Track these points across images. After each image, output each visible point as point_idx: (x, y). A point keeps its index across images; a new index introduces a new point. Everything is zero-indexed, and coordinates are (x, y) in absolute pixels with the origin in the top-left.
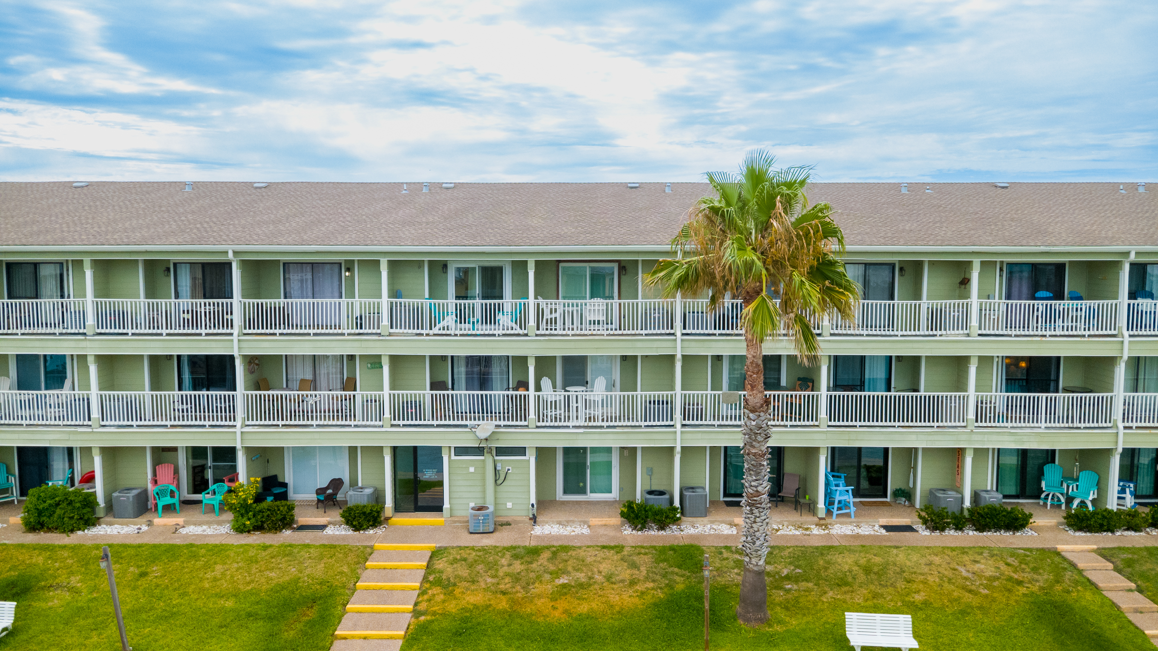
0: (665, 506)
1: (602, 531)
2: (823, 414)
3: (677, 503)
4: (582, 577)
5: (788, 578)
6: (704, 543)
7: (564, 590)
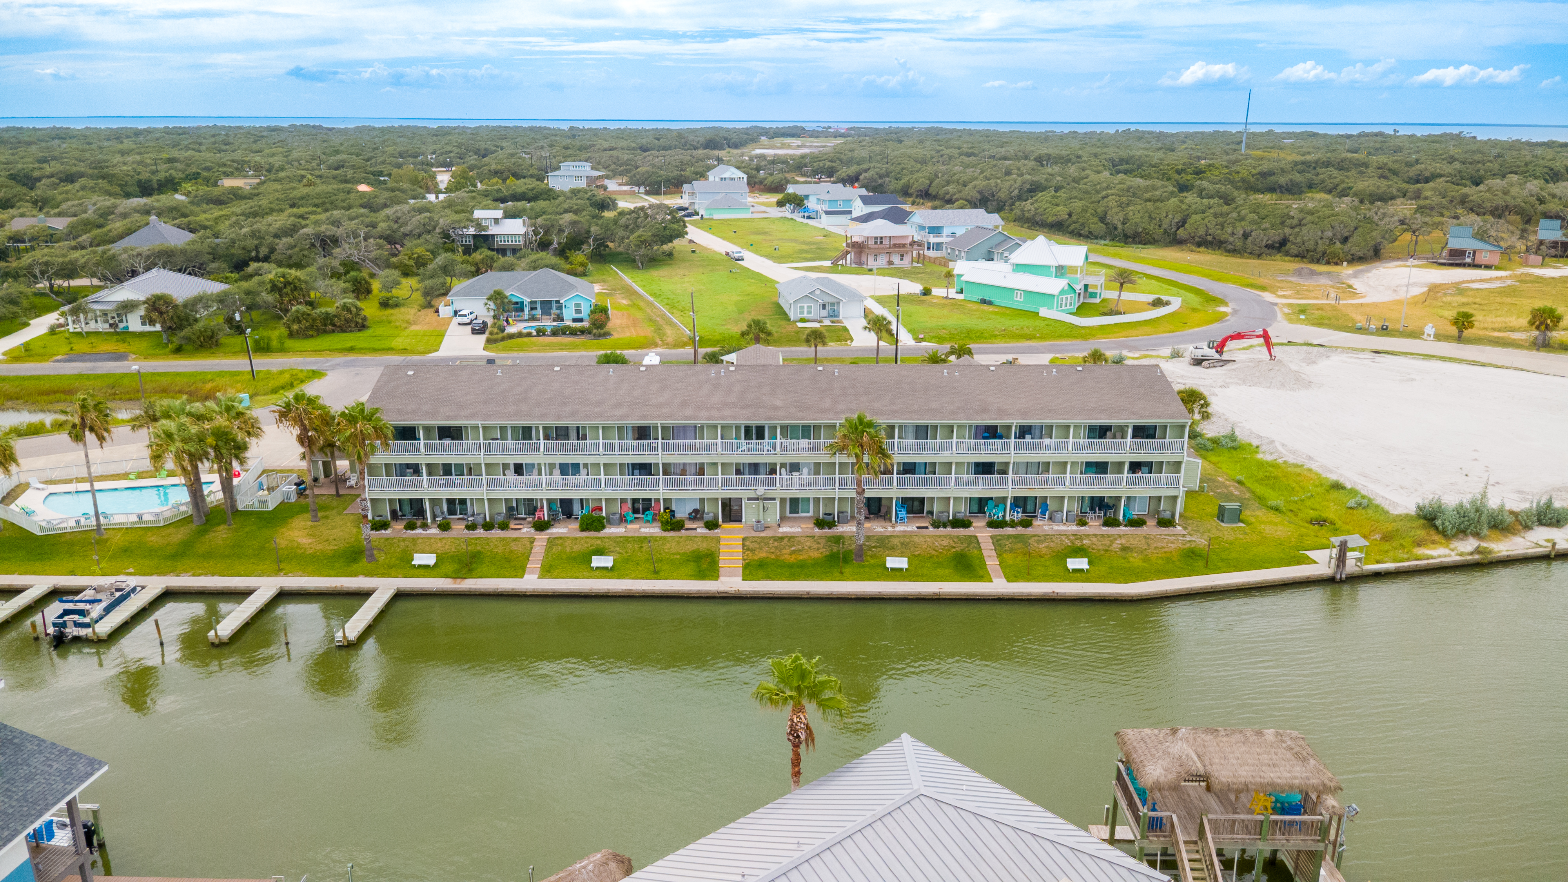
0: (831, 520)
1: (806, 530)
2: (895, 484)
3: (836, 519)
4: (800, 547)
5: (874, 547)
6: (845, 535)
7: (794, 552)
